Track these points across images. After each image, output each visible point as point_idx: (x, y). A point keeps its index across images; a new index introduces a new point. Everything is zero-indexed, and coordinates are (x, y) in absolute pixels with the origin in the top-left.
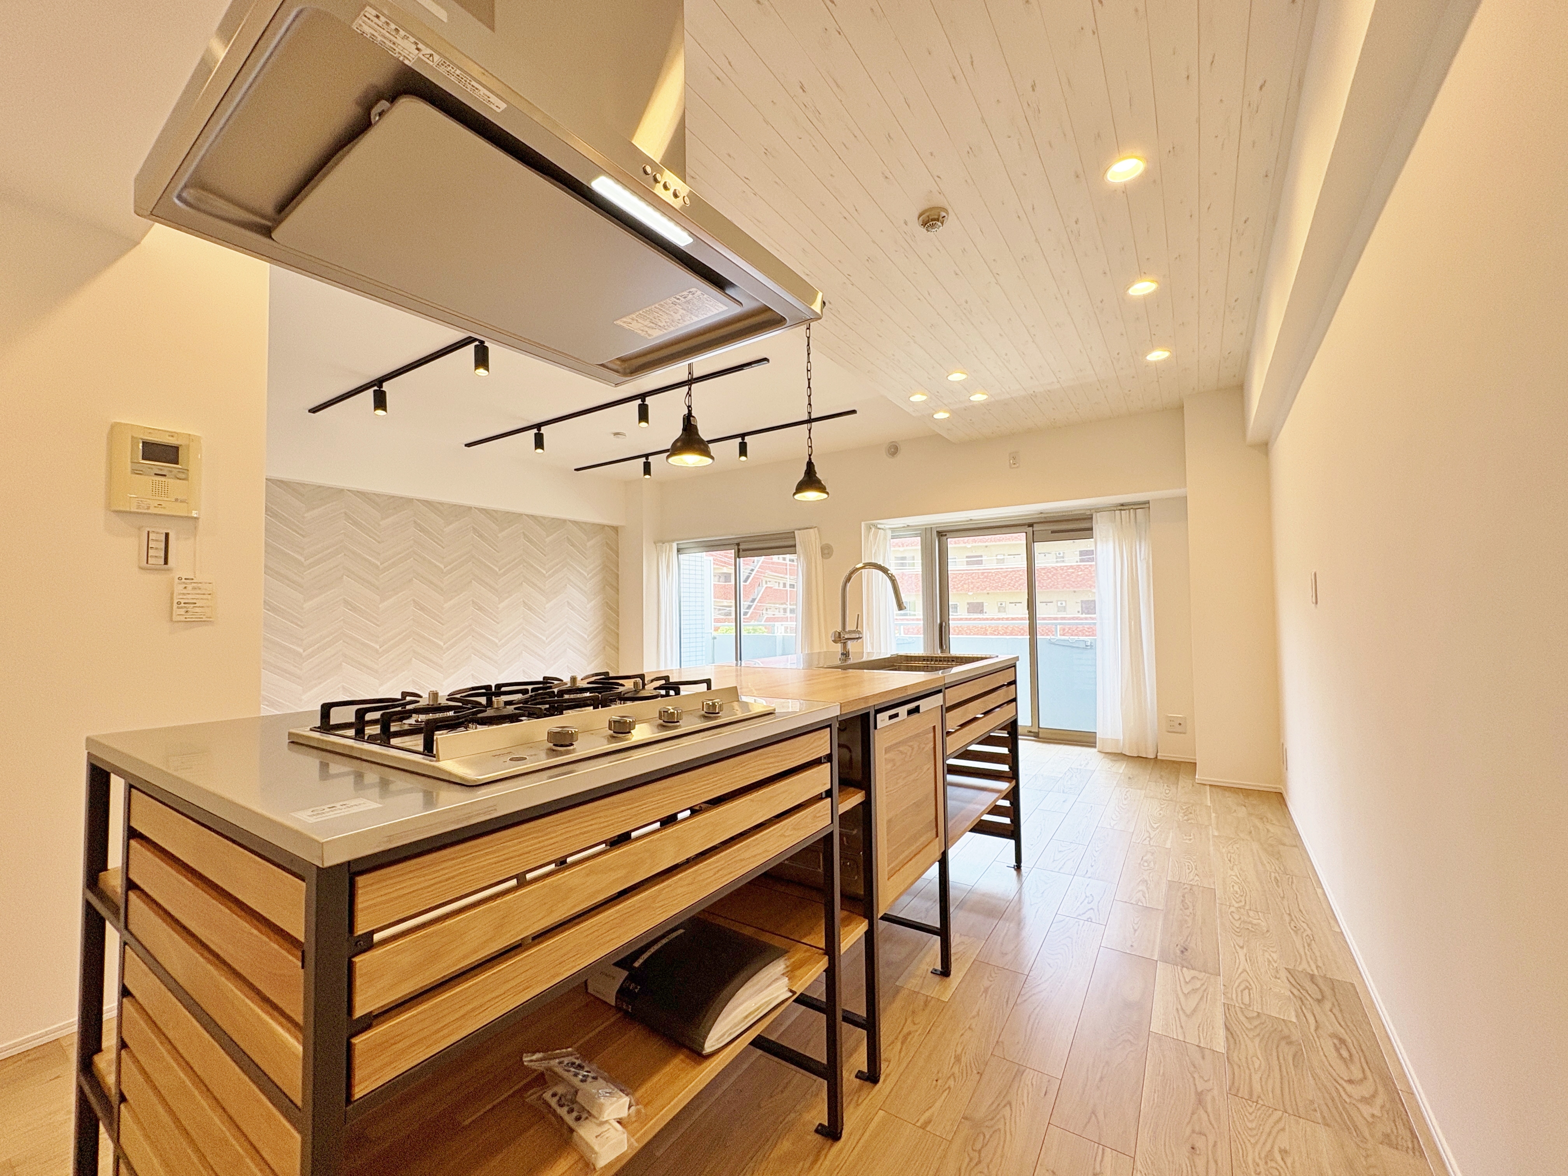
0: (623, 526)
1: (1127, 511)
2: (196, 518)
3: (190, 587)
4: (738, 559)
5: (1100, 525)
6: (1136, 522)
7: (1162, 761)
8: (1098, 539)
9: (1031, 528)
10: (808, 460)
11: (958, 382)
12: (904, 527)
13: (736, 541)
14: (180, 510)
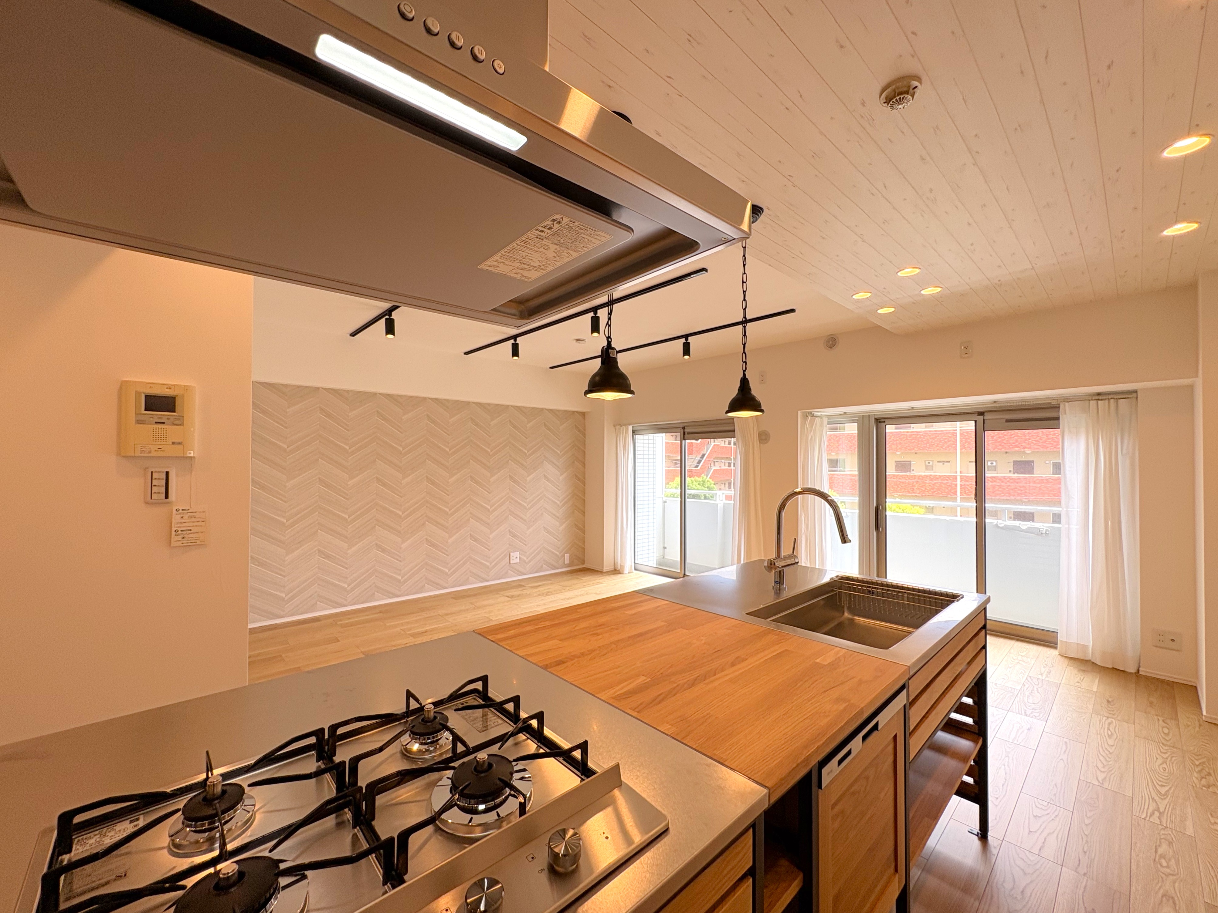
0: (589, 412)
1: (1107, 401)
2: (191, 457)
3: (186, 516)
4: (683, 441)
5: (1067, 416)
6: (1117, 413)
7: (1147, 678)
8: (1066, 430)
9: (982, 417)
10: (742, 376)
11: (909, 277)
12: (840, 415)
13: (682, 425)
14: (176, 451)
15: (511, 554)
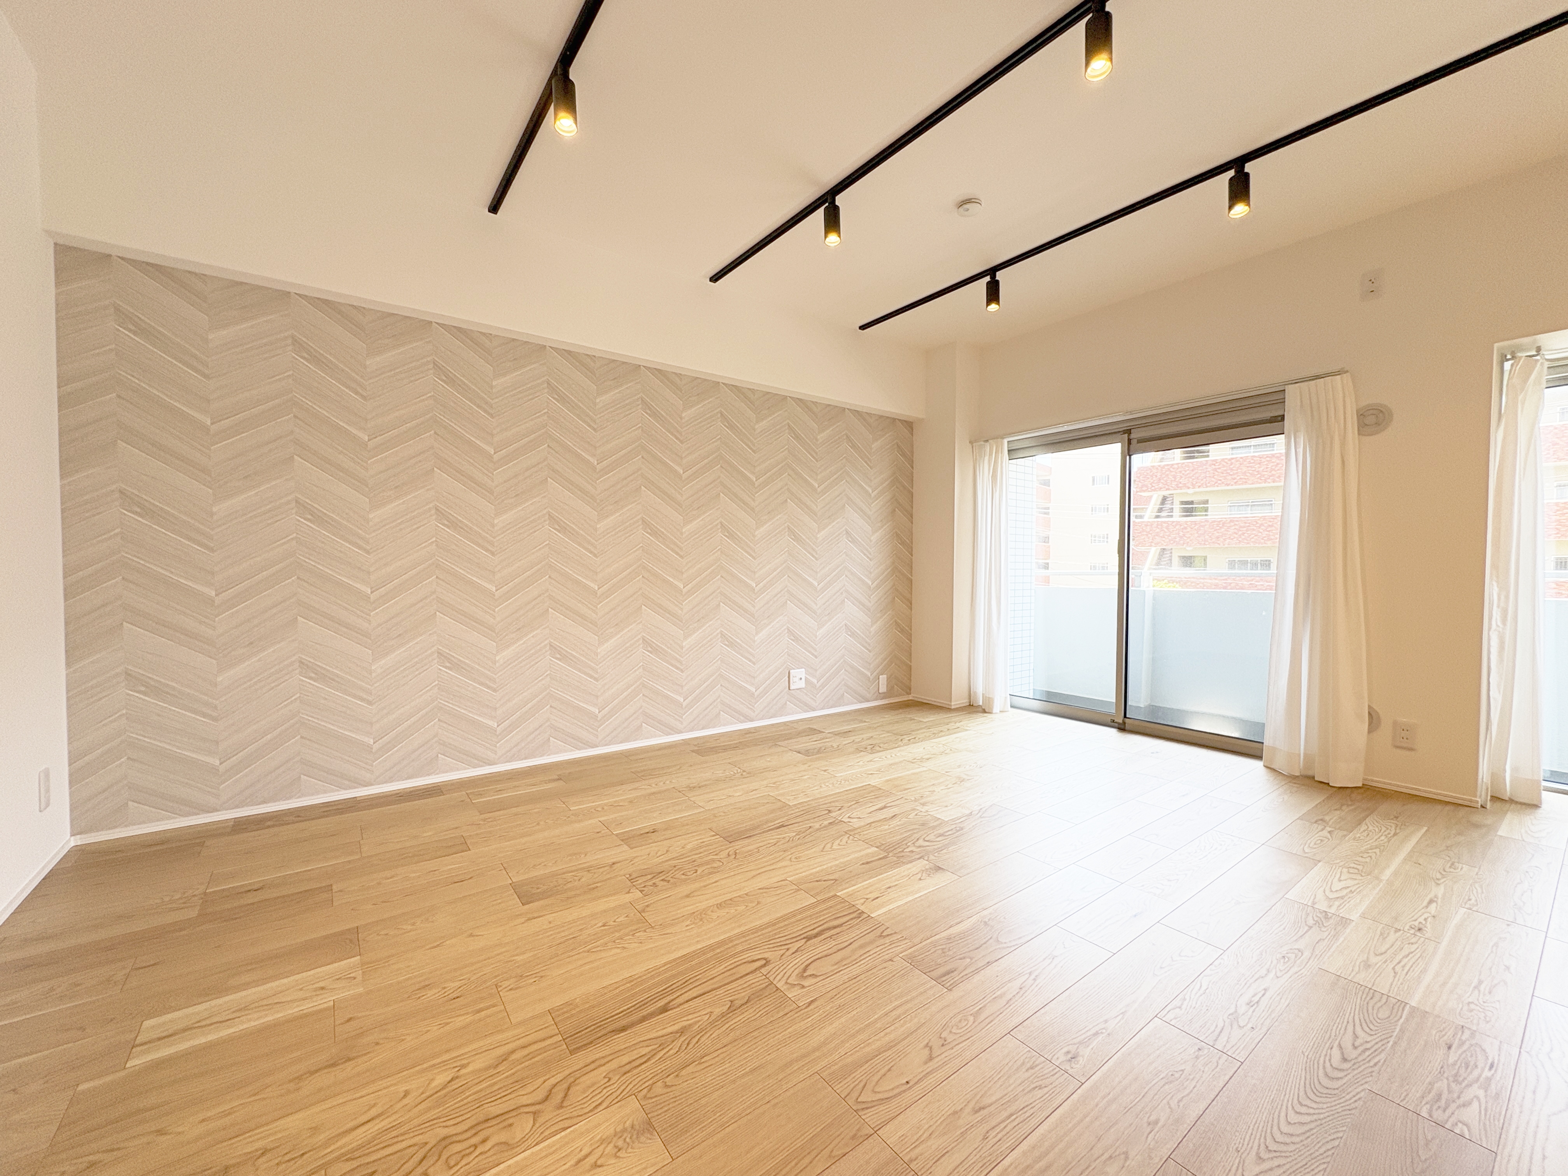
0: (919, 419)
4: (1128, 459)
13: (1125, 426)
15: (791, 671)
